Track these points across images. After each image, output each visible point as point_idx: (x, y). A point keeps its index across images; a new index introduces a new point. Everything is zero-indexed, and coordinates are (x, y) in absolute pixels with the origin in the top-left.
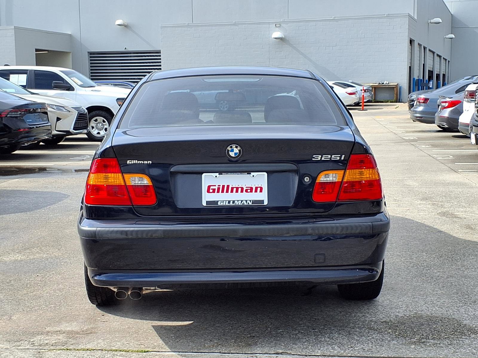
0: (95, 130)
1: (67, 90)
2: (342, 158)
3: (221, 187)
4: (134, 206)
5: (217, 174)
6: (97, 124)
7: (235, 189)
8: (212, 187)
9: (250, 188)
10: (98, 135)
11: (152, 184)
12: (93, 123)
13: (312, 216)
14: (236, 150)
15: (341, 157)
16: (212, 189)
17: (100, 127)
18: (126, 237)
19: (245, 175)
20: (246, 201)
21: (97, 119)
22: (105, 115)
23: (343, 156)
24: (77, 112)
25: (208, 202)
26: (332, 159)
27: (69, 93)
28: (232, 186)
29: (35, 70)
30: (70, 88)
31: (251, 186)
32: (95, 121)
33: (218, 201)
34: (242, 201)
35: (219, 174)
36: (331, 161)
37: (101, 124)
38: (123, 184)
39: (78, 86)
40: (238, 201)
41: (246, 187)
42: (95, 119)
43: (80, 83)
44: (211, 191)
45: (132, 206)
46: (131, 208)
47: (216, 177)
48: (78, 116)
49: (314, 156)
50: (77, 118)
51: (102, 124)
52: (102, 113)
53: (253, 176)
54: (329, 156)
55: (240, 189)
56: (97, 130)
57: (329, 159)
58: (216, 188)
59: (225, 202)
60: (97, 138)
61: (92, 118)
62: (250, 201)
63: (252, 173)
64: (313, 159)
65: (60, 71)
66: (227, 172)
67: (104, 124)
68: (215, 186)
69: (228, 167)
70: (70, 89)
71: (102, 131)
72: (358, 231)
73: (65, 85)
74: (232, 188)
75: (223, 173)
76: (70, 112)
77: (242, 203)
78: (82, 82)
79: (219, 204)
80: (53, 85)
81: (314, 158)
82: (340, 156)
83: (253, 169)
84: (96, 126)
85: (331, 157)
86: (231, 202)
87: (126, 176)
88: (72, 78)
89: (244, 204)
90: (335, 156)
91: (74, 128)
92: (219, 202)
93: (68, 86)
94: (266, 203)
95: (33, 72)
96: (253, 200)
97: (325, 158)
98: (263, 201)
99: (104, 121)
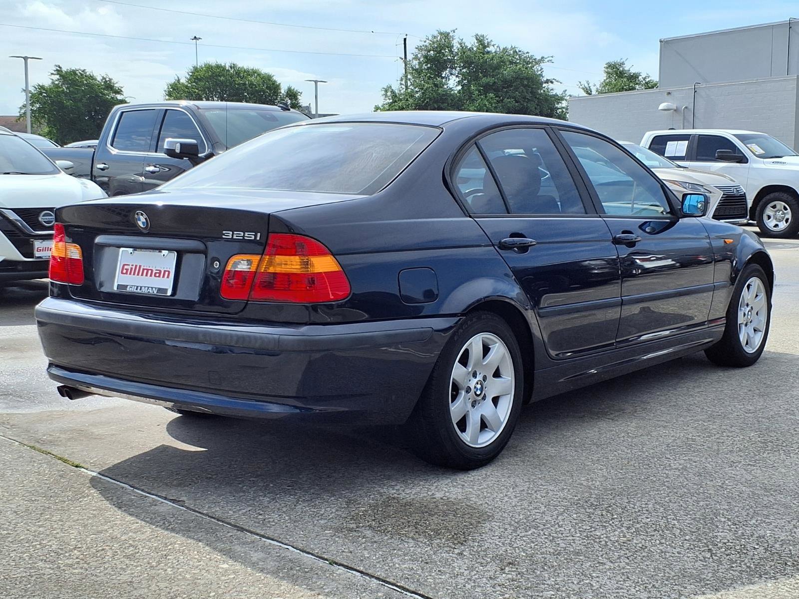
0: (772, 220)
1: (737, 162)
2: (258, 238)
3: (134, 267)
4: (69, 284)
5: (132, 250)
6: (776, 211)
7: (145, 272)
8: (126, 267)
9: (158, 272)
10: (775, 229)
12: (769, 211)
13: (220, 317)
14: (143, 219)
15: (256, 236)
16: (125, 269)
17: (780, 216)
20: (152, 288)
21: (775, 205)
22: (787, 198)
23: (259, 234)
24: (723, 193)
25: (119, 286)
26: (246, 238)
27: (740, 166)
28: (144, 266)
29: (700, 135)
30: (743, 159)
31: (160, 269)
32: (773, 207)
33: (128, 285)
34: (148, 288)
35: (134, 250)
36: (243, 240)
37: (781, 212)
39: (755, 157)
40: (145, 287)
41: (156, 270)
42: (772, 204)
43: (760, 151)
44: (125, 271)
47: (131, 253)
48: (723, 199)
49: (224, 232)
50: (721, 202)
51: (783, 212)
52: (783, 196)
53: (164, 255)
54: (242, 234)
55: (150, 272)
56: (775, 221)
57: (242, 238)
59: (133, 287)
60: (772, 232)
61: (769, 203)
62: (156, 289)
63: (162, 251)
64: (224, 237)
65: (733, 135)
66: (141, 248)
67: (785, 212)
70: (743, 161)
71: (782, 222)
72: (257, 345)
73: (736, 155)
74: (143, 269)
75: (138, 250)
76: (711, 193)
77: (148, 291)
78: (763, 150)
79: (128, 289)
80: (716, 155)
81: (224, 234)
82: (254, 234)
83: (162, 245)
84: (774, 216)
85: (244, 234)
86: (139, 288)
88: (748, 145)
90: (248, 234)
91: (714, 216)
92: (128, 287)
93: (740, 156)
94: (169, 294)
95: (696, 138)
96: (158, 288)
97: (237, 236)
98: (167, 290)
99: (785, 209)
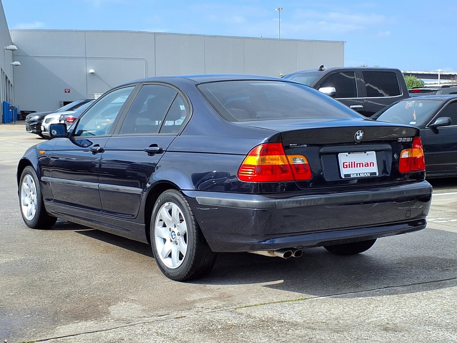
3: (350, 163)
4: (296, 181)
5: (347, 153)
7: (358, 165)
8: (345, 164)
9: (367, 164)
11: (308, 163)
16: (346, 165)
18: (300, 205)
19: (363, 154)
20: (366, 173)
25: (345, 175)
28: (357, 162)
31: (367, 162)
34: (364, 173)
35: (349, 153)
36: (406, 142)
38: (288, 164)
40: (362, 173)
44: (345, 166)
45: (294, 181)
46: (294, 182)
47: (347, 155)
49: (399, 138)
53: (368, 154)
55: (361, 165)
58: (348, 164)
59: (354, 174)
62: (369, 173)
63: (367, 152)
64: (398, 141)
66: (353, 152)
68: (347, 162)
69: (357, 147)
74: (357, 164)
75: (351, 153)
79: (351, 176)
83: (367, 149)
86: (358, 174)
87: (289, 157)
89: (365, 176)
92: (351, 175)
94: (377, 174)
98: (376, 173)
